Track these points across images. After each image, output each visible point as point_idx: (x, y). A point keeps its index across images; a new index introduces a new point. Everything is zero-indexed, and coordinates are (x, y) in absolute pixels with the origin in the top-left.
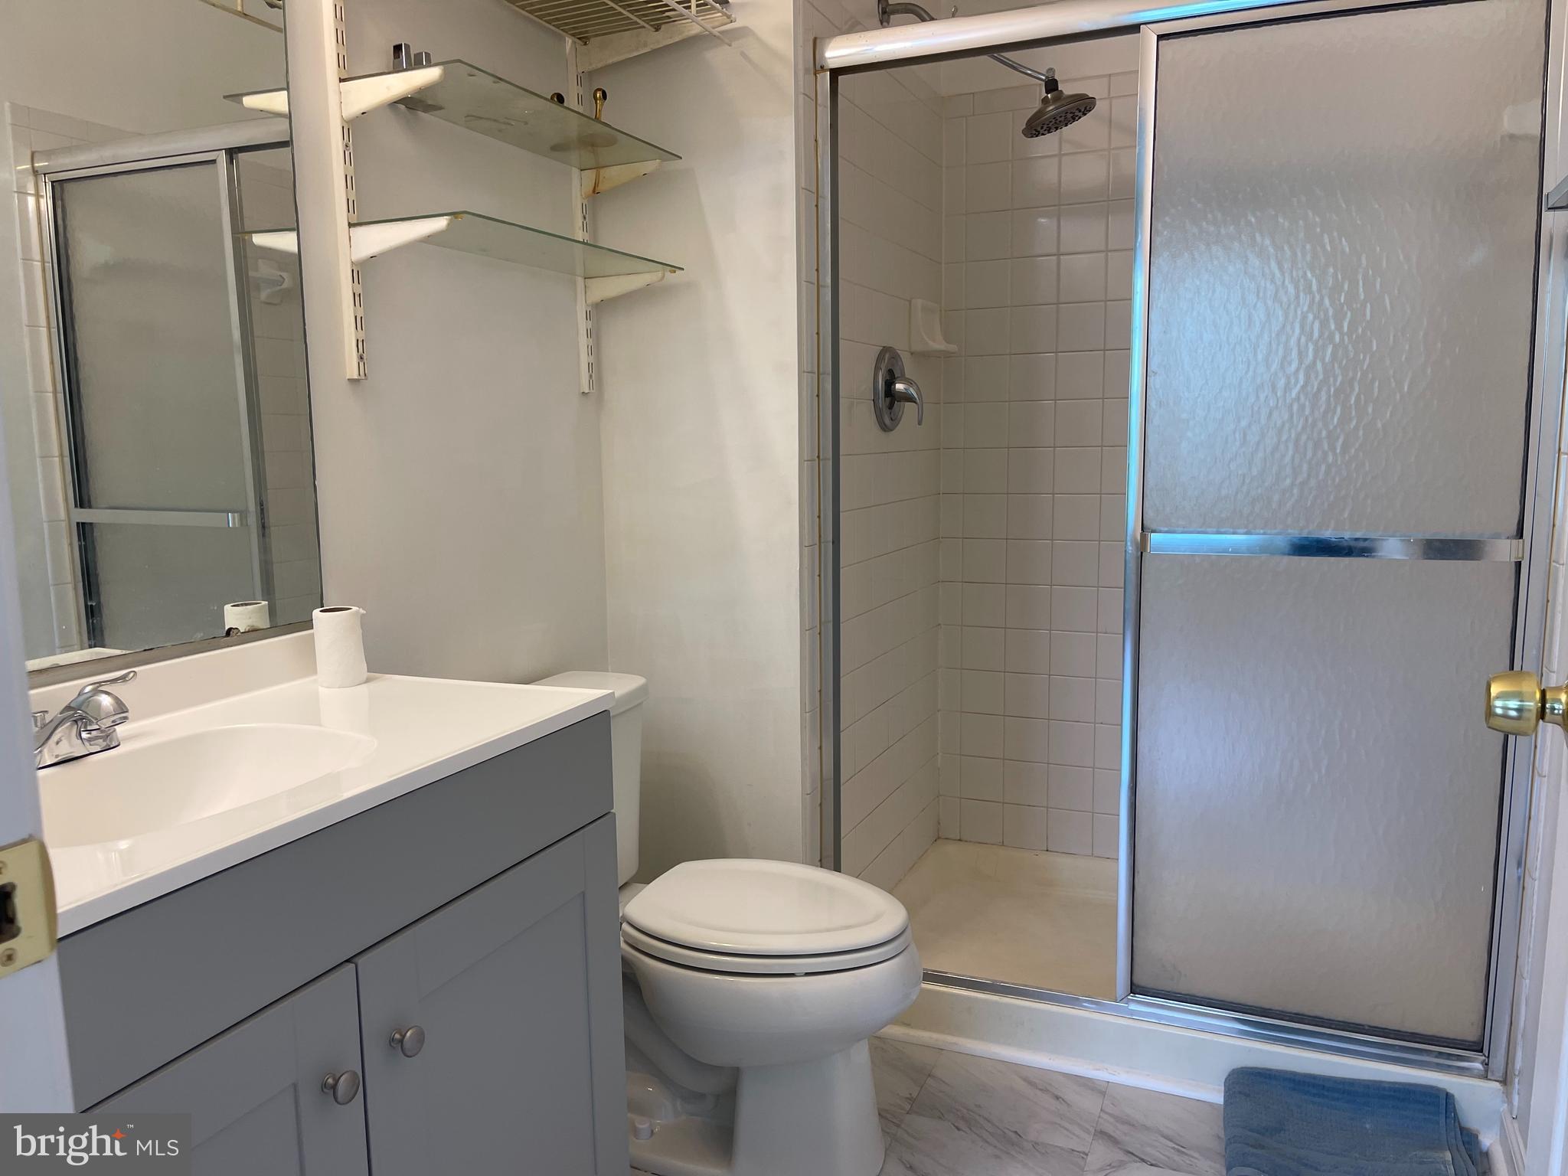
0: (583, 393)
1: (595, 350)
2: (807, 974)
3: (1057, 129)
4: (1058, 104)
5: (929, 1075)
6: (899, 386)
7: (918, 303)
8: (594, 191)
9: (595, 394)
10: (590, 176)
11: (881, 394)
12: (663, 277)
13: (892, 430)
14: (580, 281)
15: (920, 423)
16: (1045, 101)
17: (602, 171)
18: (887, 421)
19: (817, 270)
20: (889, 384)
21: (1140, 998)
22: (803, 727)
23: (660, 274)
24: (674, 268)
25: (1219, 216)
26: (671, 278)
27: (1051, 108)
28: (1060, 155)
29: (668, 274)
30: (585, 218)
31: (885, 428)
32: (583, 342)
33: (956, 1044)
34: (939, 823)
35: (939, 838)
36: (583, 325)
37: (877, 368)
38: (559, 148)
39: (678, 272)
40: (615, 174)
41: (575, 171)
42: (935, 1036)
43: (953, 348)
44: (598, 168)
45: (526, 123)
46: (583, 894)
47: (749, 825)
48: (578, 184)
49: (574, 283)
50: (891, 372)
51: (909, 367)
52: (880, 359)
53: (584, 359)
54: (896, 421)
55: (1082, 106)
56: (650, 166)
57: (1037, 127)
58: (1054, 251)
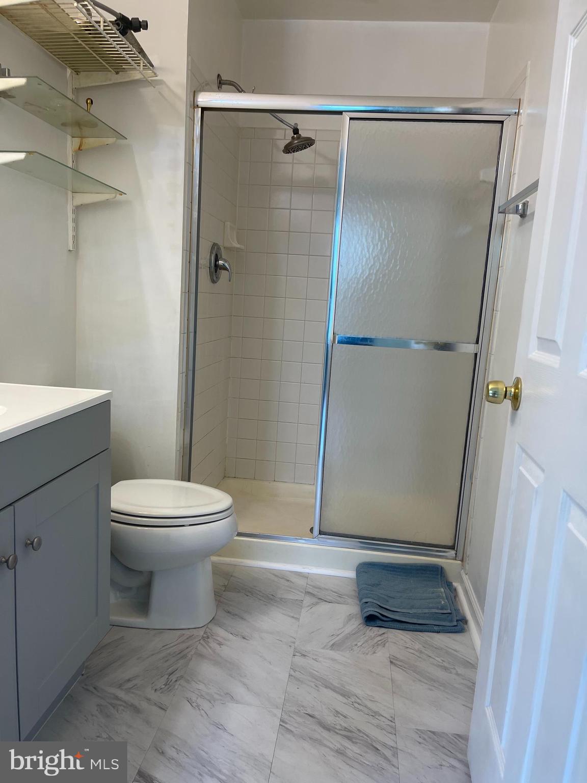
0: (69, 250)
1: (76, 229)
2: (190, 525)
3: (297, 151)
4: (299, 140)
5: (232, 576)
6: (221, 262)
7: (228, 224)
8: (79, 149)
9: (75, 252)
10: (77, 141)
11: (213, 265)
12: (116, 195)
13: (216, 283)
14: (70, 193)
15: (230, 281)
16: (293, 138)
17: (84, 139)
18: (215, 278)
19: (191, 202)
20: (217, 260)
21: (323, 536)
22: (177, 420)
23: (114, 195)
24: (122, 193)
25: (371, 200)
26: (119, 197)
27: (296, 142)
28: (293, 163)
29: (118, 195)
30: (73, 162)
31: (213, 282)
32: (71, 225)
33: (242, 562)
34: (225, 470)
35: (225, 477)
36: (70, 215)
37: (211, 253)
38: (64, 124)
39: (124, 195)
40: (90, 142)
41: (69, 137)
42: (233, 559)
43: (242, 247)
44: (82, 137)
45: (55, 110)
46: (98, 485)
47: (148, 466)
48: (71, 144)
49: (67, 194)
50: (216, 255)
51: (224, 254)
52: (213, 248)
53: (71, 233)
54: (218, 278)
55: (308, 143)
56: (111, 141)
57: (289, 149)
58: (289, 207)
